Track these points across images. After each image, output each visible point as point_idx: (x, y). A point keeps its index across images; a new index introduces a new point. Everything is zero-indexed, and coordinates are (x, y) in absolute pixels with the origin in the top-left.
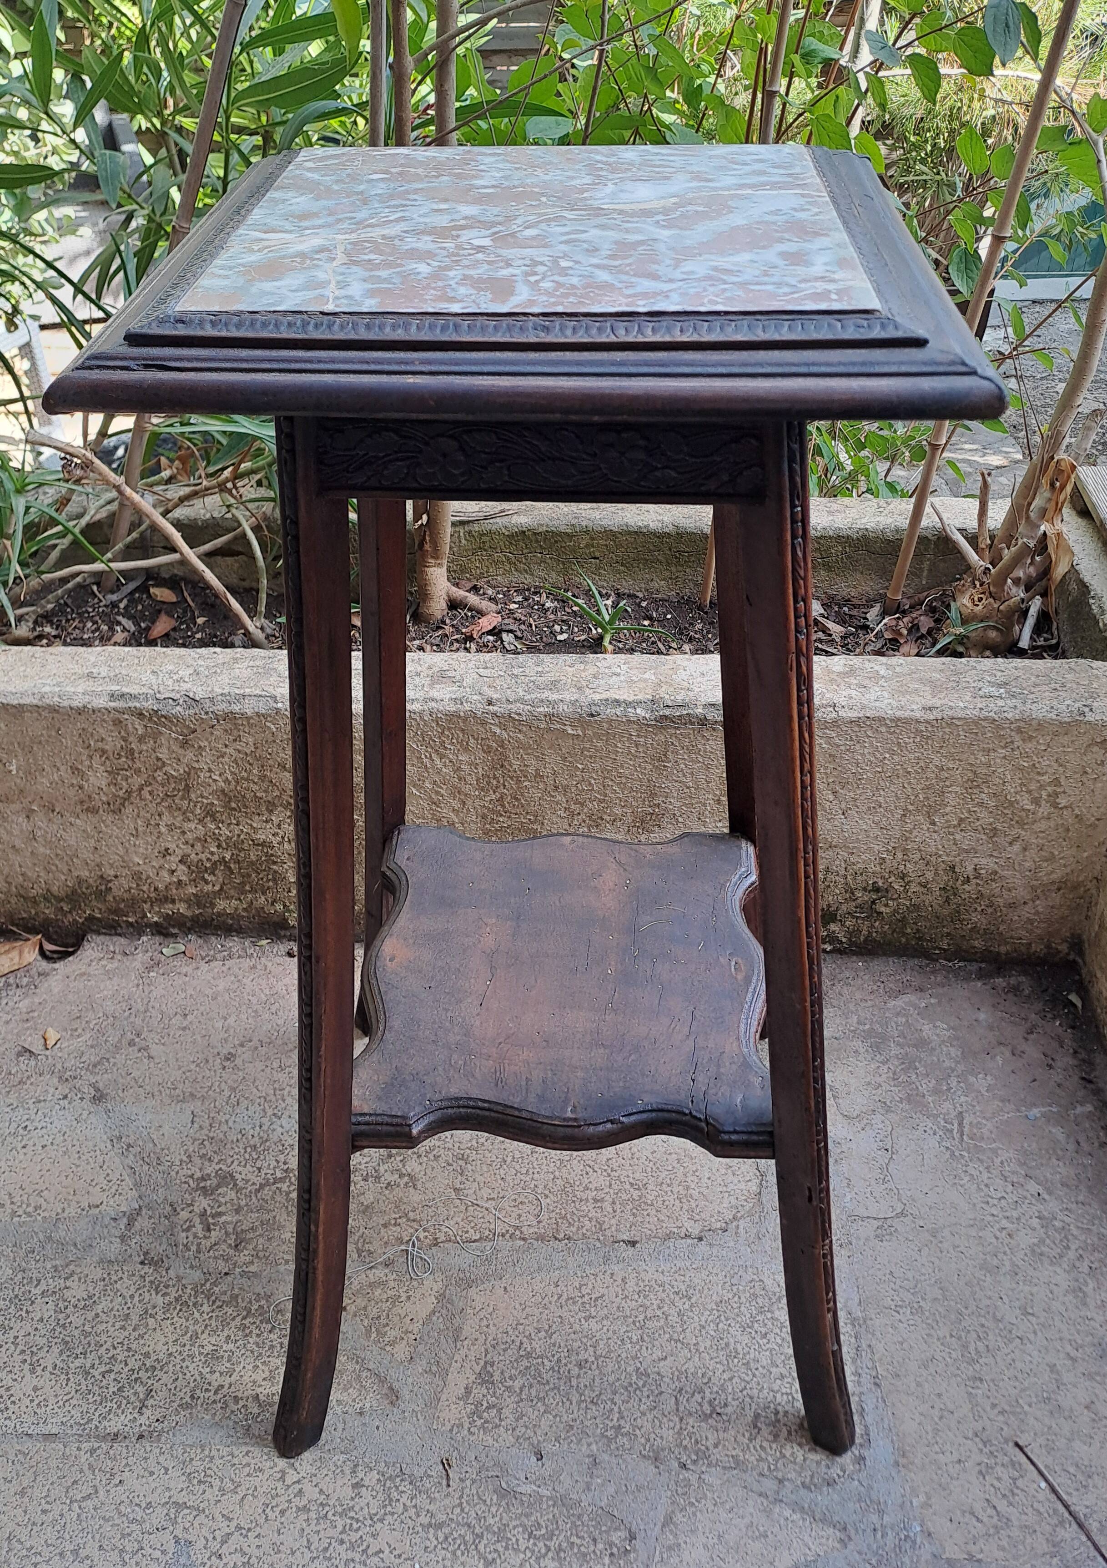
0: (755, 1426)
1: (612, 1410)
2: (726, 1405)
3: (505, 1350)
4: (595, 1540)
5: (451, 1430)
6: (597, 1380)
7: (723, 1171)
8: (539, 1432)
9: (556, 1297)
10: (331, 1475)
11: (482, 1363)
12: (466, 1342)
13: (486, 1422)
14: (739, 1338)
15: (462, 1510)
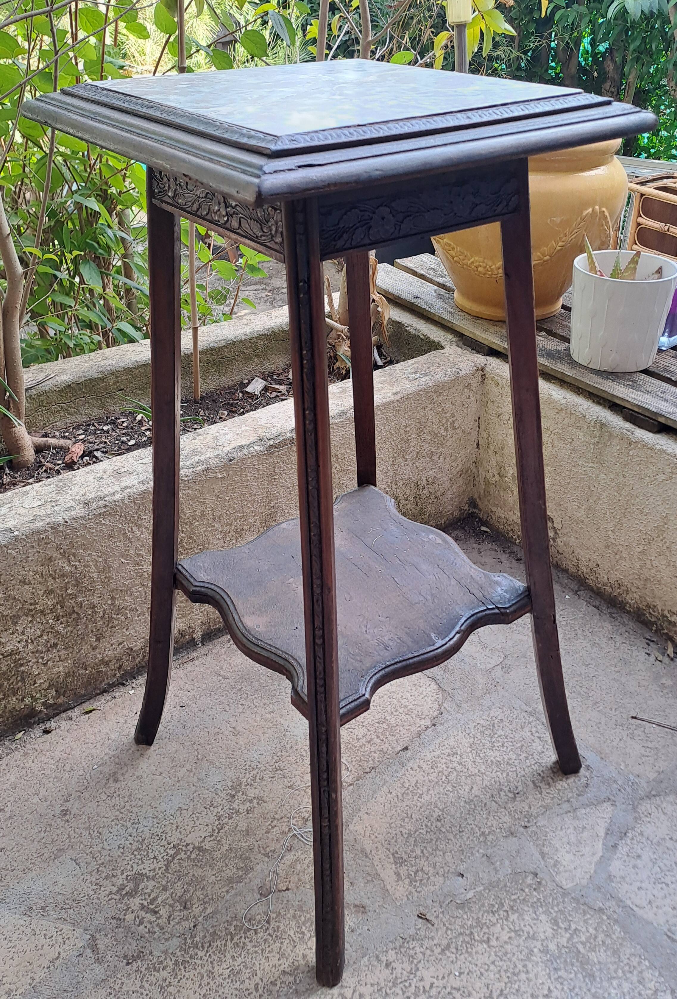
0: (537, 787)
1: (472, 829)
2: (517, 787)
3: (396, 841)
4: (522, 890)
5: (408, 899)
6: (453, 821)
7: (414, 689)
8: (450, 865)
9: (396, 799)
10: (369, 973)
11: (391, 856)
12: (373, 853)
13: (421, 881)
14: (494, 755)
15: (451, 930)
